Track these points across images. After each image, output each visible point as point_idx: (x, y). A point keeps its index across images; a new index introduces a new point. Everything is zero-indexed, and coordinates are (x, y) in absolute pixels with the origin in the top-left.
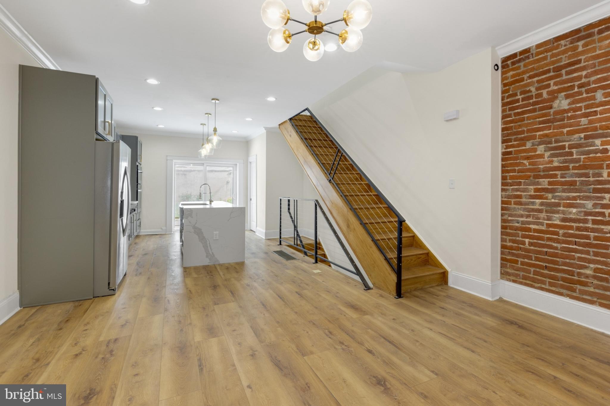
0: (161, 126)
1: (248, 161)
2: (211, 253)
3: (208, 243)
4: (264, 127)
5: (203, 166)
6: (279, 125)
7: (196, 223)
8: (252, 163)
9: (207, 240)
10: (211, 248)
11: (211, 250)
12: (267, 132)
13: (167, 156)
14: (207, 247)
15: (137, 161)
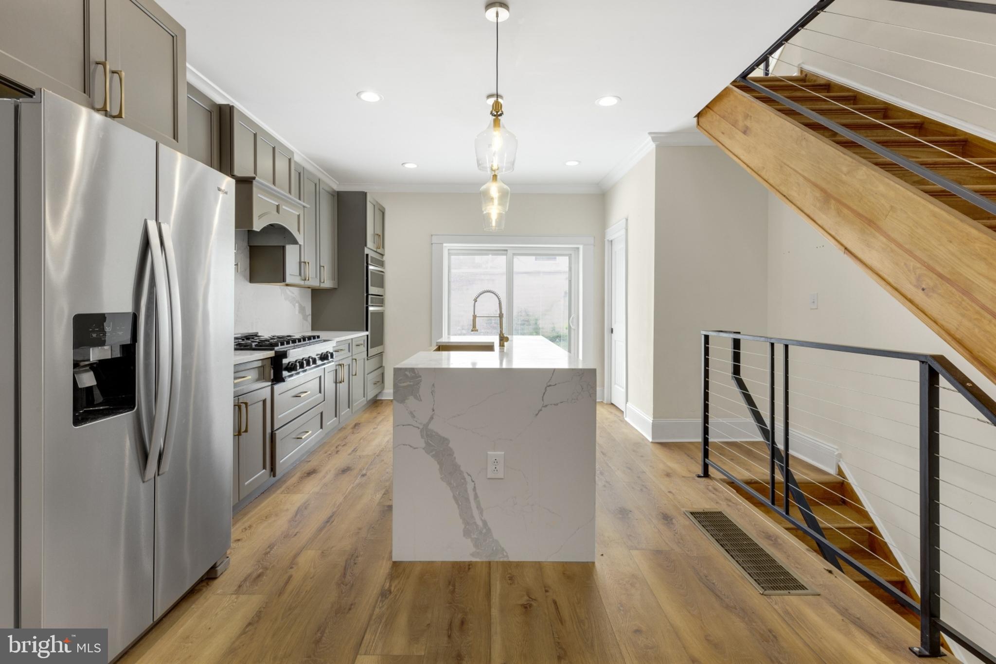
0: (410, 166)
1: (606, 240)
2: (480, 523)
3: (470, 487)
4: (650, 133)
5: (506, 255)
6: (699, 116)
7: (432, 418)
8: (613, 242)
9: (468, 479)
10: (479, 507)
11: (481, 513)
12: (658, 147)
13: (432, 235)
14: (467, 500)
15: (366, 245)
